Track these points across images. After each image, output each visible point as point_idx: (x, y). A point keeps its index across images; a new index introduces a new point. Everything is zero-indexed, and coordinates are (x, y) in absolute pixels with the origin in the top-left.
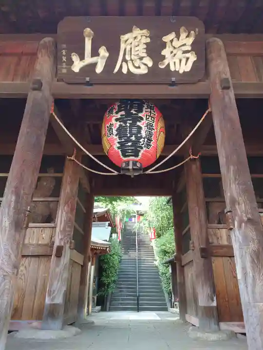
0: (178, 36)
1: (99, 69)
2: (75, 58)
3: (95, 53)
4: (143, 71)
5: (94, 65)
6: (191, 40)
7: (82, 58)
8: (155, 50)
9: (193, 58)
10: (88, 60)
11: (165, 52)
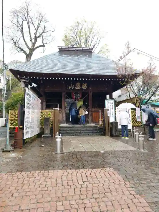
0: (84, 84)
1: (73, 88)
2: (69, 87)
3: (72, 86)
4: (79, 89)
5: (72, 88)
6: (86, 84)
7: (70, 87)
8: (81, 86)
9: (86, 87)
10: (71, 87)
11: (83, 86)
